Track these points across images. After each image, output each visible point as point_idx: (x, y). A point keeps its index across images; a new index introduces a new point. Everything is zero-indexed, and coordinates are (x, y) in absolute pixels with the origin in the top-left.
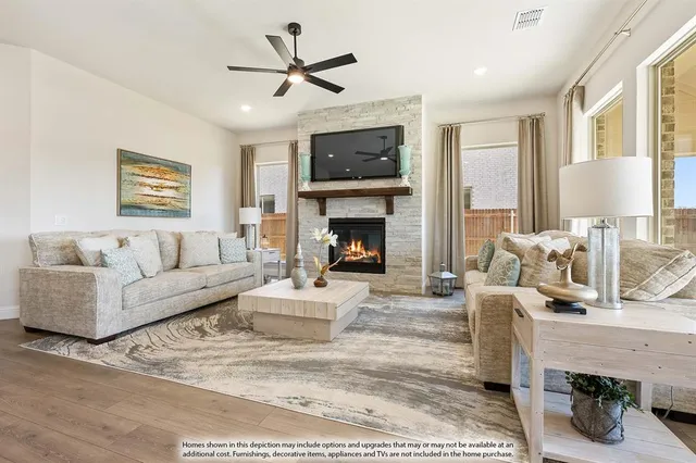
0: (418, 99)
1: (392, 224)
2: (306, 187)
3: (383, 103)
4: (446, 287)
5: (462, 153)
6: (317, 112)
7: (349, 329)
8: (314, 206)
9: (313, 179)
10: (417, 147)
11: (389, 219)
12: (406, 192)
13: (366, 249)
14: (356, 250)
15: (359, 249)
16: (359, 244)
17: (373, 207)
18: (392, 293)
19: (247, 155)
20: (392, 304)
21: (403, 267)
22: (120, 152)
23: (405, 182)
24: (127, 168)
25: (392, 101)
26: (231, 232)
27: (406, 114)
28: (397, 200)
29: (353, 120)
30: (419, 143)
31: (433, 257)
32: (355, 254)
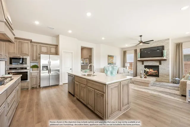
0: (169, 39)
2: (139, 59)
3: (158, 41)
4: (177, 82)
7: (152, 86)
8: (141, 63)
9: (141, 57)
10: (168, 50)
11: (160, 66)
12: (165, 60)
13: (154, 71)
14: (151, 71)
15: (152, 71)
17: (156, 63)
18: (161, 81)
19: (125, 53)
20: (161, 83)
21: (164, 76)
22: (108, 55)
23: (165, 58)
24: (109, 58)
25: (161, 40)
26: (122, 67)
27: (165, 43)
28: (162, 62)
29: (150, 45)
30: (169, 49)
31: (173, 75)
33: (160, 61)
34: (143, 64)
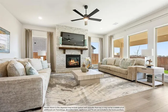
0: (87, 30)
1: (82, 56)
3: (80, 29)
5: (91, 43)
6: (63, 26)
8: (62, 51)
9: (62, 44)
13: (75, 62)
16: (73, 60)
17: (78, 52)
23: (86, 47)
27: (85, 33)
29: (73, 31)
32: (72, 63)
33: (82, 50)
34: (64, 53)
